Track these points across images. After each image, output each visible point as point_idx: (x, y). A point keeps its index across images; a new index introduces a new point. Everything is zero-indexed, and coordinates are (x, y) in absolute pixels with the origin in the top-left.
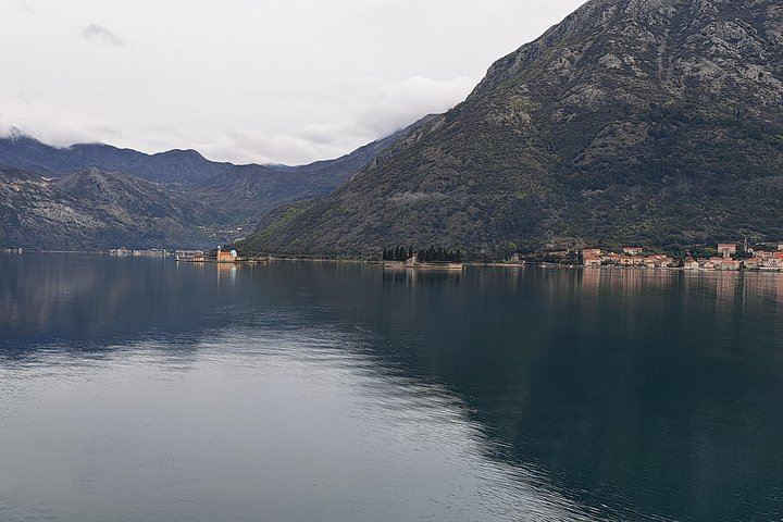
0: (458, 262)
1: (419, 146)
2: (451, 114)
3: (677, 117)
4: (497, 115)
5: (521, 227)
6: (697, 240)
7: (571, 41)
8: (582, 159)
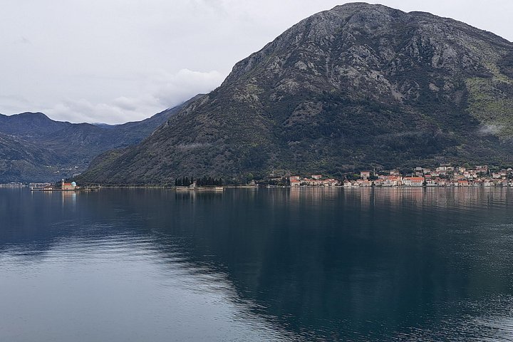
0: (221, 186)
1: (194, 114)
2: (213, 95)
3: (337, 100)
4: (239, 96)
5: (255, 163)
6: (350, 170)
7: (279, 53)
8: (288, 123)
